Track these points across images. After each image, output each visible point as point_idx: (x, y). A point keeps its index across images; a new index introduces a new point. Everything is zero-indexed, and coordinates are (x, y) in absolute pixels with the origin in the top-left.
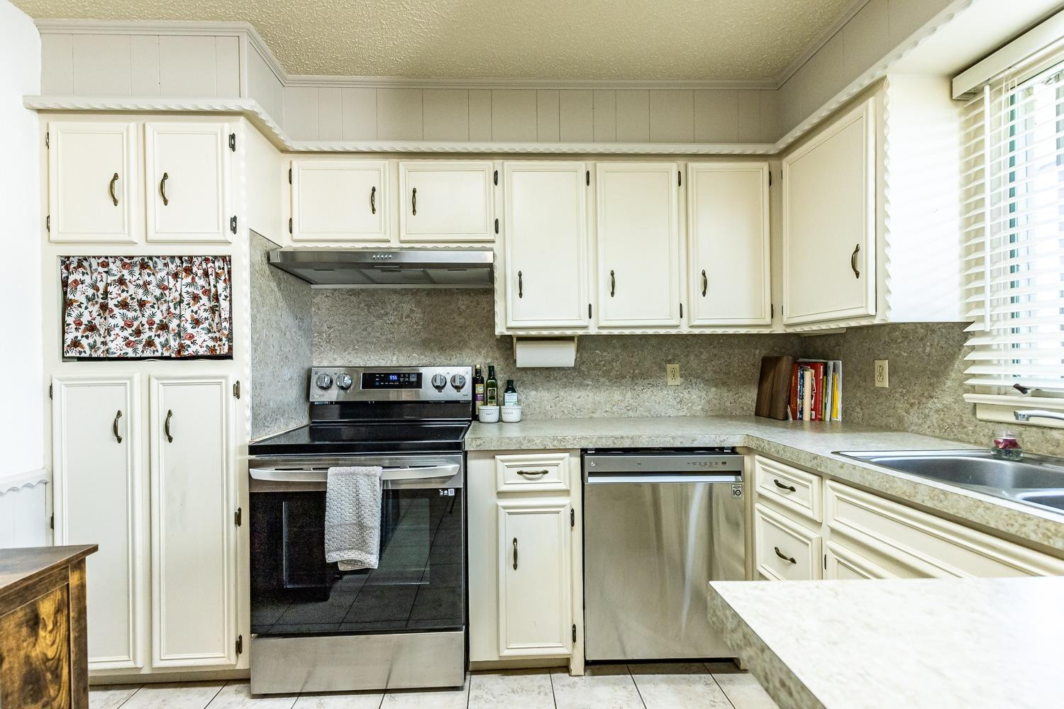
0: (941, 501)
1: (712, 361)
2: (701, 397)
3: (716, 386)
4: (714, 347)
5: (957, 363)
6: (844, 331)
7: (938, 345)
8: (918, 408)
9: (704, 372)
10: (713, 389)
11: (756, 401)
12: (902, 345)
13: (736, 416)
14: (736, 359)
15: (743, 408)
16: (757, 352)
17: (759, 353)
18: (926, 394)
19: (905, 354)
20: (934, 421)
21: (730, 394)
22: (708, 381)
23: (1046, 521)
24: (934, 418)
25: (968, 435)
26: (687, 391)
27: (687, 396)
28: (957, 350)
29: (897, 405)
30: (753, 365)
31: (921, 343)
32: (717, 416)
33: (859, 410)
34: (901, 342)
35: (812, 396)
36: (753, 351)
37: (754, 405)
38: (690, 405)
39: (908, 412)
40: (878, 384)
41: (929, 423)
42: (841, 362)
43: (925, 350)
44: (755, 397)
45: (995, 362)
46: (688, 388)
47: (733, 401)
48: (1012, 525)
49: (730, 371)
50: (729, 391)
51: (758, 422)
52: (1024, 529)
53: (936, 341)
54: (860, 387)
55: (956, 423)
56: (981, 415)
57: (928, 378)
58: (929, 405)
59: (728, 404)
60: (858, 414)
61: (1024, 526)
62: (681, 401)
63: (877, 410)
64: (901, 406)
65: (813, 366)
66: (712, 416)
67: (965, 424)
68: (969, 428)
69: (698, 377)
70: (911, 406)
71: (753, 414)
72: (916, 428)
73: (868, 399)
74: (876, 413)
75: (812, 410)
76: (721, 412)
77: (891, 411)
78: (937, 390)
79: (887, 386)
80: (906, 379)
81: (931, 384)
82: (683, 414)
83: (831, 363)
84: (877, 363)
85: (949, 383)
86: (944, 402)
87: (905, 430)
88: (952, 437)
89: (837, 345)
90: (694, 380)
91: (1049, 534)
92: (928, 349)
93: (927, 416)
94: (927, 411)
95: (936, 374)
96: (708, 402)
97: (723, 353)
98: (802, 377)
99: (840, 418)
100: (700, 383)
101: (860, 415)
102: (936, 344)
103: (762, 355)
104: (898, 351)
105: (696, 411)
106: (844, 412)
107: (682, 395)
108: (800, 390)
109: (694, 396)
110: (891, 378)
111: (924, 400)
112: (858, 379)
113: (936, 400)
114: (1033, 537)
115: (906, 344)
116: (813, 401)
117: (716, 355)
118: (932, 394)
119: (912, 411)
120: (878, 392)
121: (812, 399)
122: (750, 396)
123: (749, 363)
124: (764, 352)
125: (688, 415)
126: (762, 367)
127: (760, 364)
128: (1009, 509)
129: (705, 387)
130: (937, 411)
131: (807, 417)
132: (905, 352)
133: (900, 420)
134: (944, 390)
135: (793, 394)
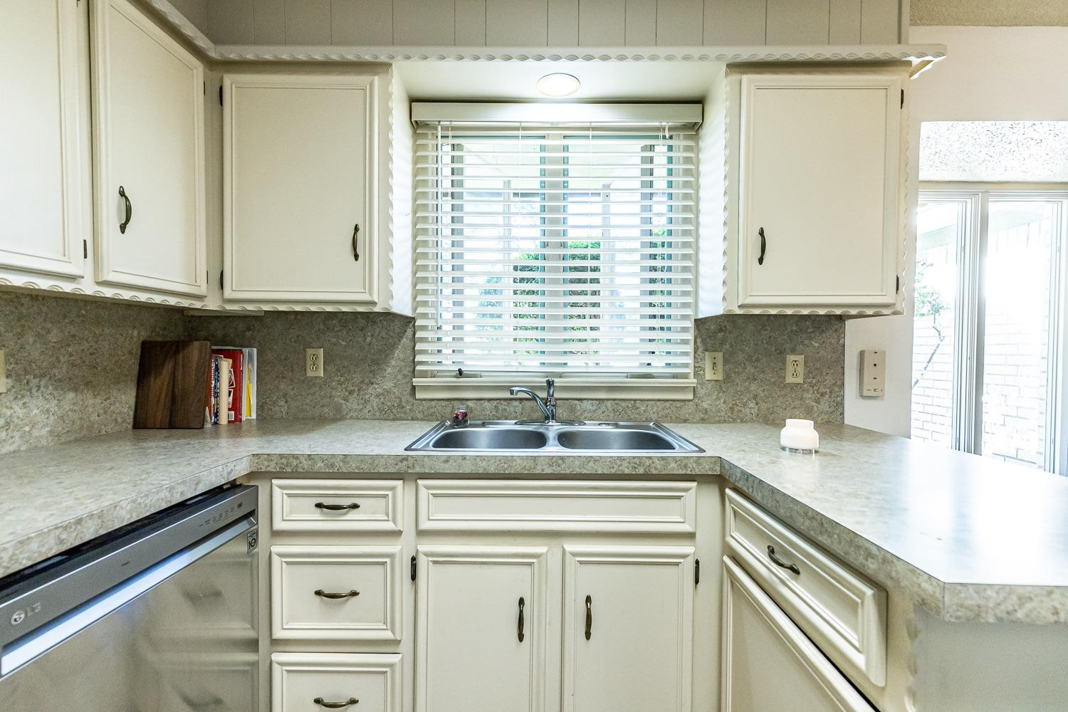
0: (559, 466)
1: (68, 345)
2: (48, 411)
3: (76, 389)
4: (72, 322)
5: (397, 352)
6: (263, 314)
7: (378, 335)
8: (358, 395)
9: (54, 366)
10: (71, 395)
11: (133, 408)
12: (340, 334)
13: (107, 434)
14: (106, 344)
15: (116, 420)
16: (135, 333)
17: (136, 335)
18: (367, 381)
19: (344, 343)
20: (375, 404)
21: (98, 400)
22: (60, 380)
23: (634, 457)
24: (375, 402)
25: (406, 413)
26: (21, 403)
27: (20, 412)
28: (397, 340)
29: (334, 393)
30: (130, 353)
31: (361, 333)
32: (76, 440)
33: (282, 403)
34: (339, 331)
35: (230, 392)
36: (130, 332)
37: (132, 413)
38: (27, 429)
39: (346, 400)
40: (310, 374)
41: (369, 407)
42: (255, 350)
43: (366, 339)
44: (132, 401)
45: (430, 352)
46: (23, 396)
47: (102, 411)
48: (613, 468)
49: (97, 363)
50: (95, 396)
51: (138, 439)
52: (621, 468)
53: (377, 331)
54: (284, 378)
55: (396, 404)
56: (419, 395)
57: (369, 366)
58: (370, 391)
59: (94, 417)
60: (281, 408)
61: (621, 465)
62: (7, 424)
63: (308, 401)
64: (338, 395)
65: (228, 354)
66: (70, 442)
67: (404, 404)
68: (408, 407)
69: (42, 376)
70: (350, 393)
71: (130, 426)
72: (354, 414)
73: (295, 391)
74: (307, 404)
75: (229, 410)
76: (84, 432)
77: (325, 401)
78: (378, 377)
79: (322, 376)
80: (344, 367)
81: (371, 372)
82: (12, 448)
83: (246, 351)
84: (310, 351)
85: (389, 370)
86: (385, 387)
87: (342, 419)
88: (392, 417)
89: (249, 329)
90: (34, 382)
91: (636, 466)
92: (369, 339)
93: (367, 402)
94: (367, 396)
95: (376, 362)
96: (62, 418)
97: (86, 333)
98: (217, 369)
99: (254, 416)
100: (46, 387)
101: (284, 409)
102: (376, 334)
103: (142, 339)
104: (335, 340)
105: (38, 438)
106: (260, 407)
107: (9, 412)
108: (215, 386)
109: (36, 411)
110: (326, 367)
111: (364, 387)
112: (281, 369)
113: (376, 386)
114: (627, 471)
115: (345, 332)
116: (231, 397)
117: (74, 336)
118: (372, 380)
119: (351, 399)
120: (312, 382)
121: (229, 396)
122: (125, 400)
123: (125, 350)
124: (144, 335)
125: (23, 448)
126: (141, 356)
127: (139, 352)
128: (611, 457)
129: (55, 393)
130: (378, 396)
131: (224, 420)
132: (343, 341)
133: (338, 409)
134: (385, 377)
135: (206, 392)
